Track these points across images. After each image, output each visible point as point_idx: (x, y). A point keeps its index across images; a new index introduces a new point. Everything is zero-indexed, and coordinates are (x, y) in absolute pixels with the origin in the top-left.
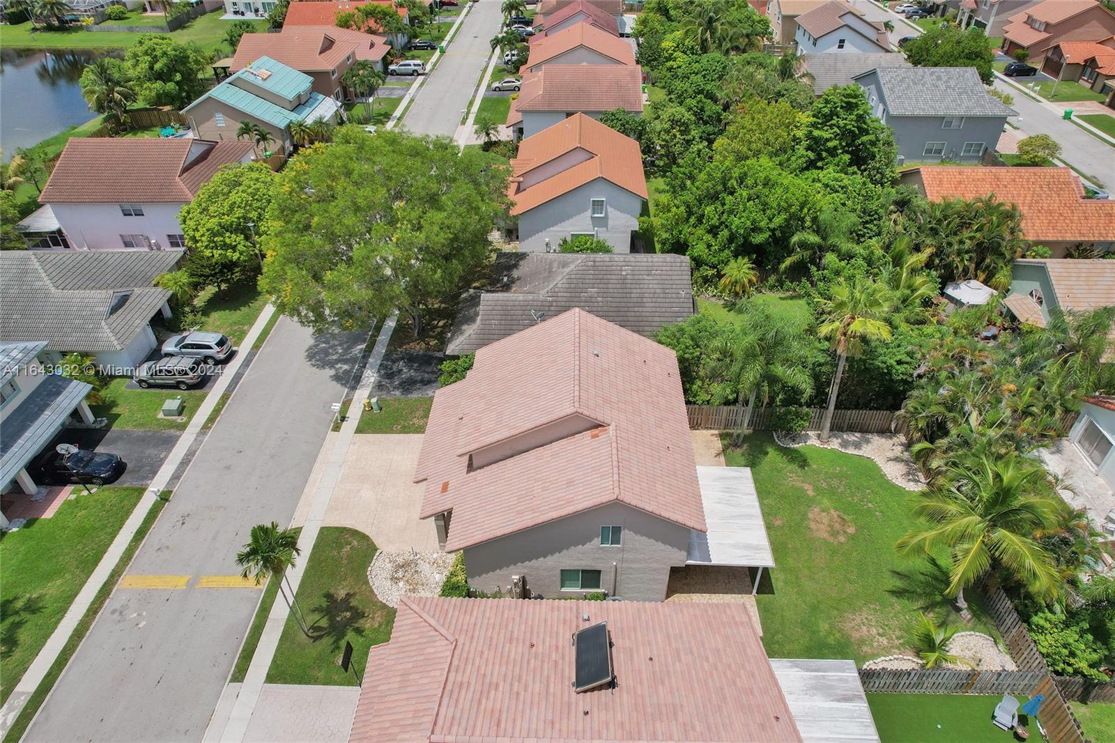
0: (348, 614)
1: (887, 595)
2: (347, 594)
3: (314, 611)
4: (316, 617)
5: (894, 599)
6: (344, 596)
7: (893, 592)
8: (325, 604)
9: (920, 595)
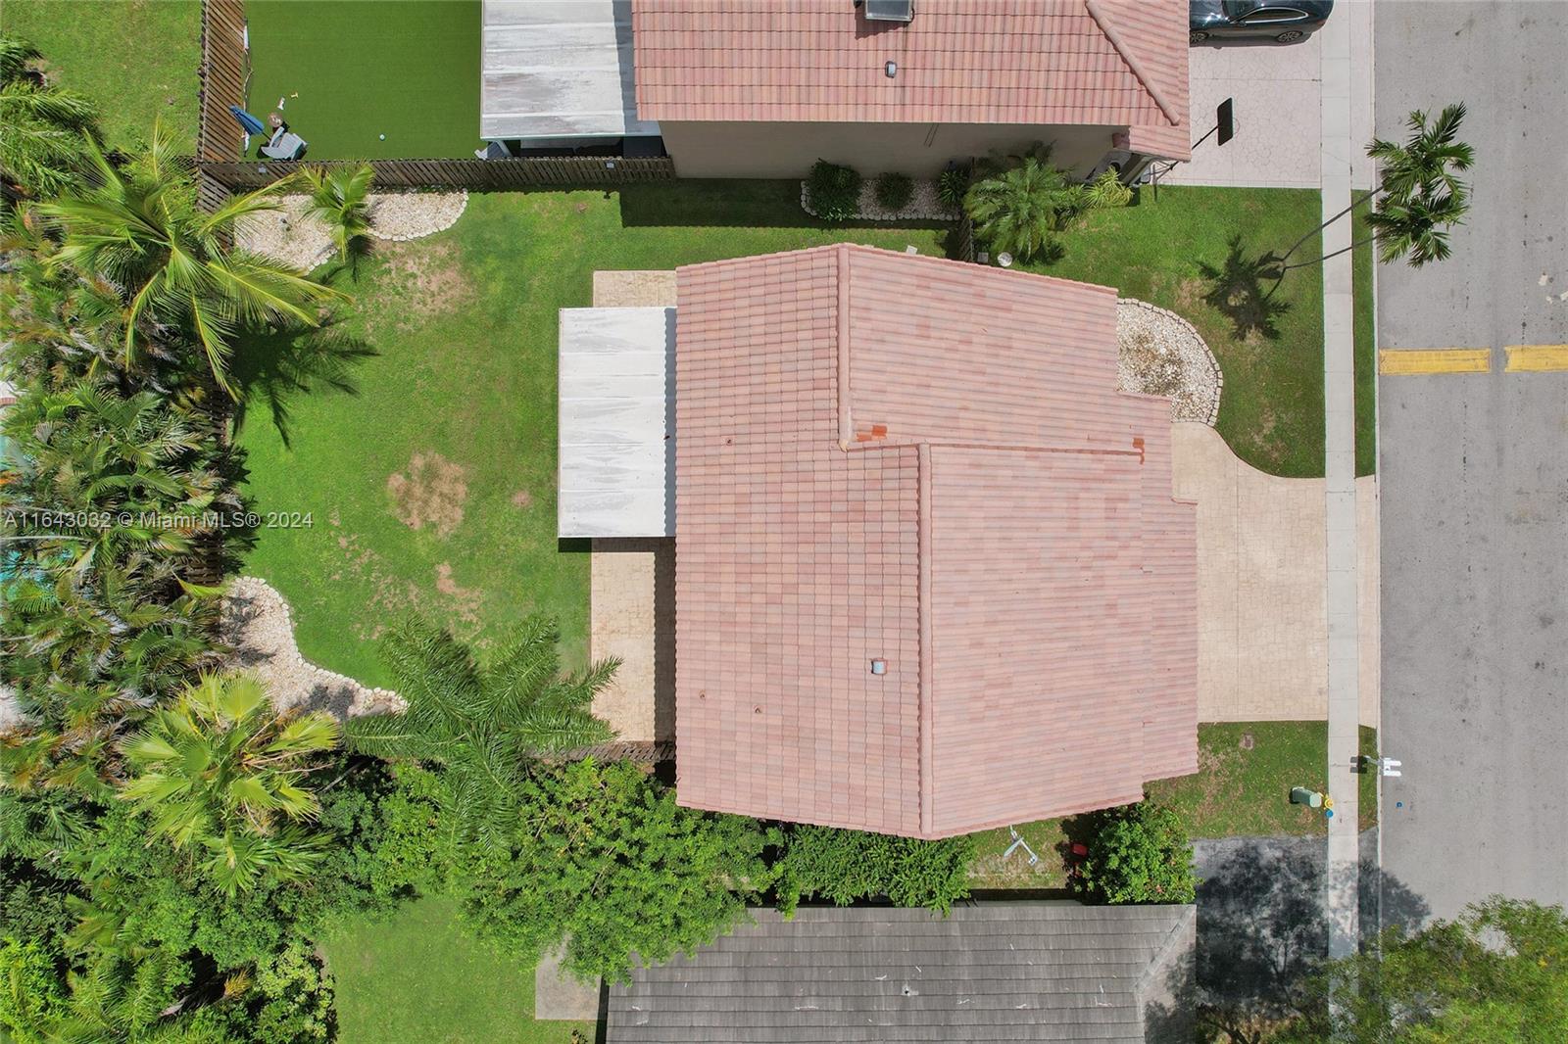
0: (1232, 302)
1: (379, 347)
2: (1243, 338)
3: (1286, 306)
4: (1280, 296)
5: (370, 341)
6: (1249, 335)
7: (368, 352)
8: (1273, 317)
9: (325, 348)
